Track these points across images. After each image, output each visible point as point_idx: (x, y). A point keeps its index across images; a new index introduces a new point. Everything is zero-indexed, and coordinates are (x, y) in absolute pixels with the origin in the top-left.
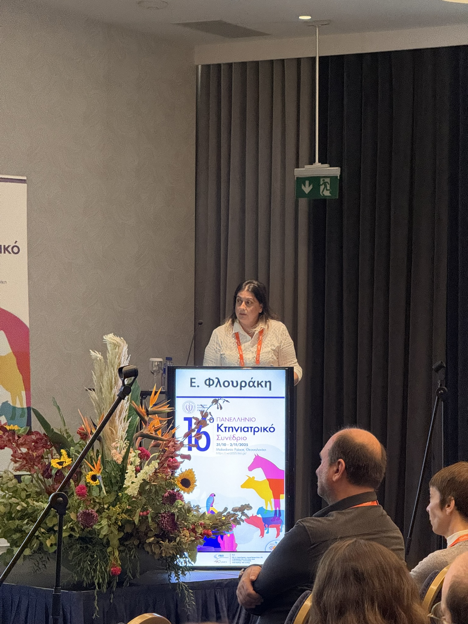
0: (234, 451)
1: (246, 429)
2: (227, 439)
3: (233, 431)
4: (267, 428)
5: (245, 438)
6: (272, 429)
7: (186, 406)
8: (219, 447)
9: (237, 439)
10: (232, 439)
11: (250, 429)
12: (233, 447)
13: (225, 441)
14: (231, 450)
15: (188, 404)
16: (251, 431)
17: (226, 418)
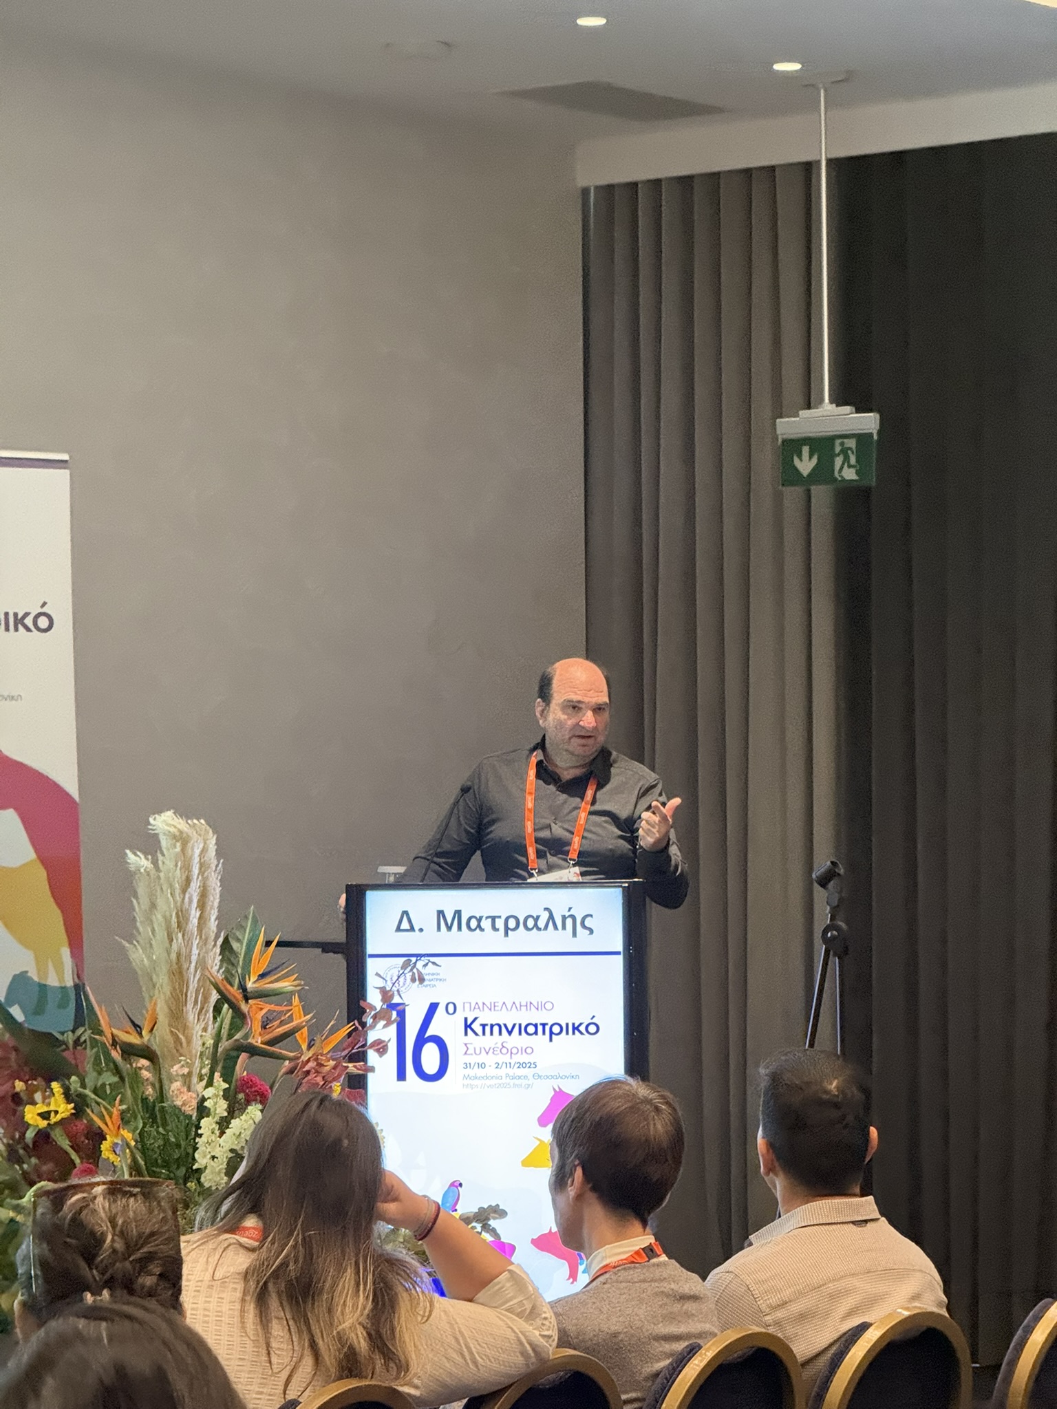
0: (504, 1080)
4: (581, 1024)
5: (529, 1051)
6: (592, 1028)
8: (468, 1071)
9: (511, 1053)
10: (499, 1052)
12: (503, 1071)
13: (482, 1058)
14: (497, 1078)
17: (484, 1004)
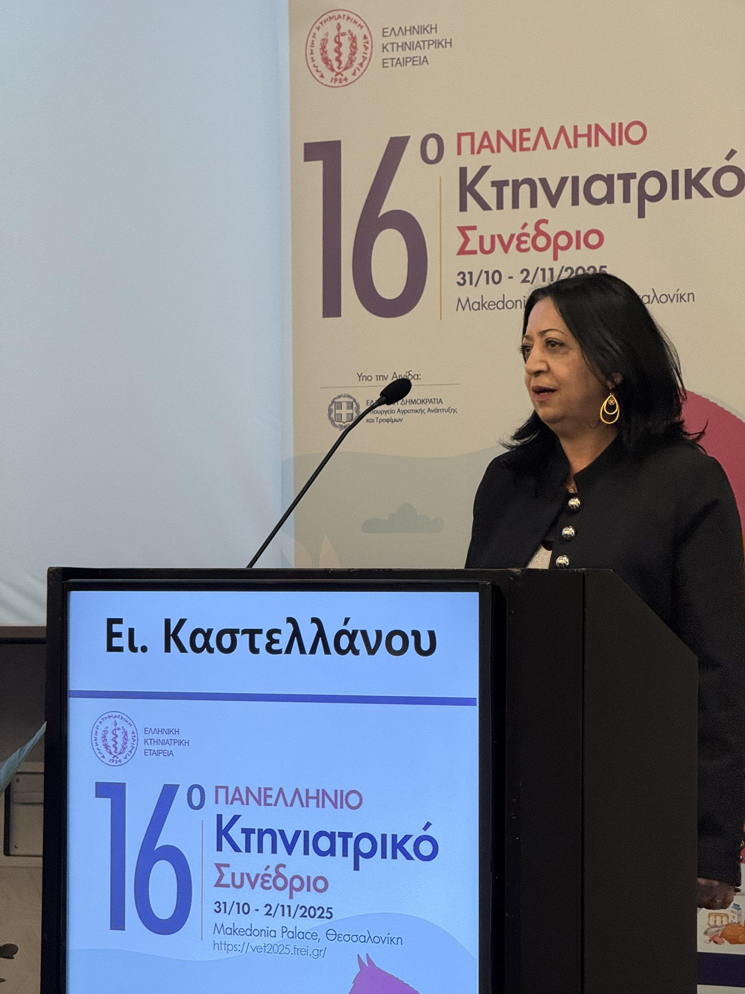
1: (324, 844)
2: (253, 885)
3: (274, 850)
7: (105, 732)
11: (339, 841)
15: (109, 724)
16: (345, 854)
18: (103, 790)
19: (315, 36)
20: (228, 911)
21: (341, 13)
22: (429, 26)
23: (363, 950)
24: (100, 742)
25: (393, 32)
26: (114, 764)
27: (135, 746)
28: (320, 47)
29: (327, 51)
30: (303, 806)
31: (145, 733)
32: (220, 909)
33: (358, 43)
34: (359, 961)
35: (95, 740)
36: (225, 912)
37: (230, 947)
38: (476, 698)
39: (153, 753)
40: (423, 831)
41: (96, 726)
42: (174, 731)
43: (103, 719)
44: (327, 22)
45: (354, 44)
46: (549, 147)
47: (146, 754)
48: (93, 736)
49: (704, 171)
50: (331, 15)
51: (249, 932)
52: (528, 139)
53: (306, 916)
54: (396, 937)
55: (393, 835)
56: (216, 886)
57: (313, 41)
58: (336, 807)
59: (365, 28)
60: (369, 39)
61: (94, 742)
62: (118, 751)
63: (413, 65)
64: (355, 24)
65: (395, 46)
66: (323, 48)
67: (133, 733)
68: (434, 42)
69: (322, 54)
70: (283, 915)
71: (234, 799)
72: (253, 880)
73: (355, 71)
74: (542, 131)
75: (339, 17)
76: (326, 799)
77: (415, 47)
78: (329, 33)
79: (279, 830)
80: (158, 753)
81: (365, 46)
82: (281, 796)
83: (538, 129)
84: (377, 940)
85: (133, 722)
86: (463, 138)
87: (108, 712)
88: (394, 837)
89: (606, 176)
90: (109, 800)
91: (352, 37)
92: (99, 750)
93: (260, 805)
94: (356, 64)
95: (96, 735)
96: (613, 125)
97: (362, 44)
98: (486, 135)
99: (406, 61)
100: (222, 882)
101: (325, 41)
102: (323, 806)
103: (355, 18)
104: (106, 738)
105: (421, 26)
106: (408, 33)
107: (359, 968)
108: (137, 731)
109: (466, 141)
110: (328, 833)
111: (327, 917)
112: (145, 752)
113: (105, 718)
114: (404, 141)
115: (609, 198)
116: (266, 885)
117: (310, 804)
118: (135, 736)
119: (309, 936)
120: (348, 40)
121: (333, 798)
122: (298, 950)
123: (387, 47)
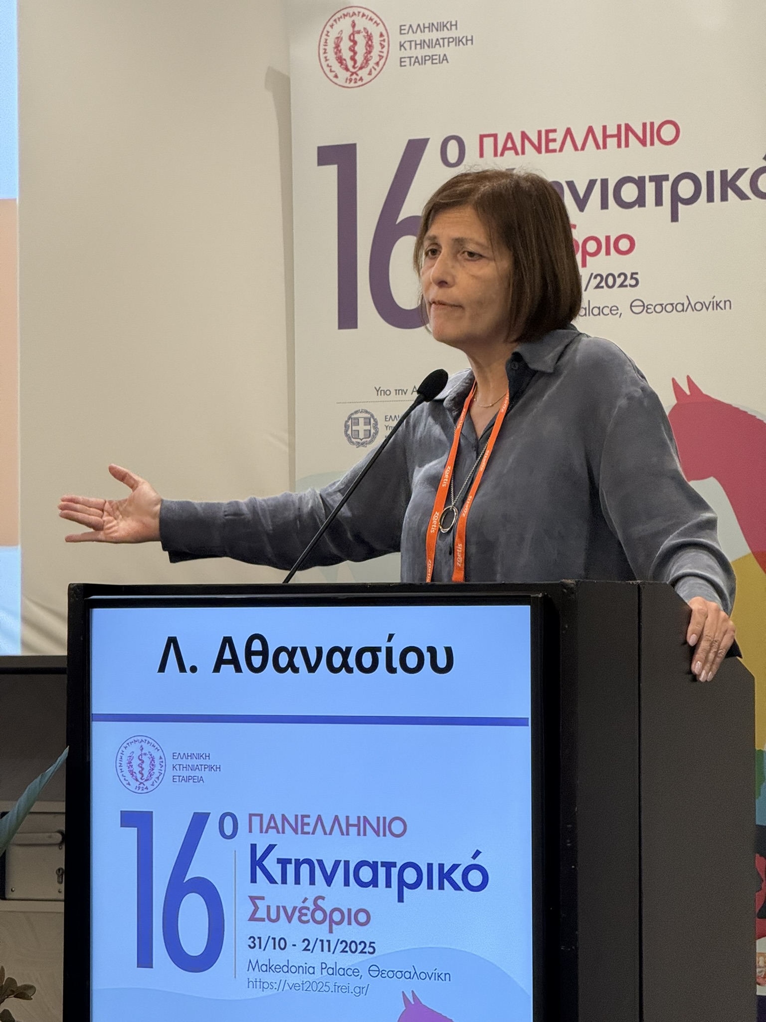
0: (318, 976)
1: (366, 874)
2: (290, 919)
3: (312, 882)
4: (455, 867)
5: (362, 917)
6: (474, 877)
7: (131, 758)
8: (257, 955)
9: (332, 921)
10: (309, 917)
11: (382, 871)
12: (316, 958)
13: (281, 929)
14: (306, 970)
15: (135, 748)
16: (388, 884)
17: (284, 818)
18: (128, 819)
19: (329, 34)
20: (263, 947)
21: (356, 10)
22: (449, 23)
23: (409, 986)
24: (125, 768)
25: (411, 30)
26: (140, 791)
27: (163, 772)
28: (334, 46)
29: (341, 50)
30: (342, 834)
31: (174, 758)
32: (255, 944)
33: (373, 41)
34: (404, 999)
35: (120, 766)
36: (260, 948)
37: (266, 985)
38: (528, 718)
39: (182, 780)
40: (472, 859)
41: (120, 752)
42: (204, 756)
43: (128, 744)
44: (341, 20)
45: (370, 42)
46: (576, 148)
47: (175, 780)
48: (118, 762)
49: (741, 172)
50: (345, 12)
51: (285, 969)
52: (554, 140)
53: (347, 952)
54: (444, 972)
55: (439, 864)
56: (250, 920)
57: (326, 40)
58: (378, 835)
59: (381, 25)
60: (386, 37)
61: (119, 768)
62: (145, 777)
63: (432, 63)
64: (370, 21)
65: (413, 44)
66: (337, 46)
67: (161, 758)
68: (454, 39)
69: (336, 53)
70: (322, 950)
71: (269, 827)
72: (290, 914)
73: (371, 71)
74: (568, 132)
75: (354, 14)
76: (368, 826)
77: (434, 44)
78: (344, 32)
79: (318, 861)
80: (188, 779)
81: (381, 44)
82: (319, 823)
83: (565, 130)
84: (423, 976)
85: (160, 747)
86: (485, 140)
87: (134, 737)
88: (441, 866)
89: (637, 178)
90: (136, 829)
91: (368, 35)
92: (125, 776)
93: (297, 833)
94: (372, 63)
95: (121, 761)
96: (644, 125)
97: (379, 42)
98: (509, 136)
99: (424, 60)
100: (258, 916)
101: (339, 39)
102: (365, 834)
103: (371, 15)
104: (131, 764)
105: (440, 23)
106: (427, 30)
107: (404, 1006)
108: (165, 757)
109: (488, 143)
110: (370, 863)
111: (369, 952)
112: (174, 779)
113: (131, 743)
114: (424, 143)
115: (640, 201)
116: (304, 918)
117: (350, 833)
118: (162, 762)
119: (350, 972)
120: (363, 39)
121: (375, 826)
122: (338, 987)
123: (405, 45)
